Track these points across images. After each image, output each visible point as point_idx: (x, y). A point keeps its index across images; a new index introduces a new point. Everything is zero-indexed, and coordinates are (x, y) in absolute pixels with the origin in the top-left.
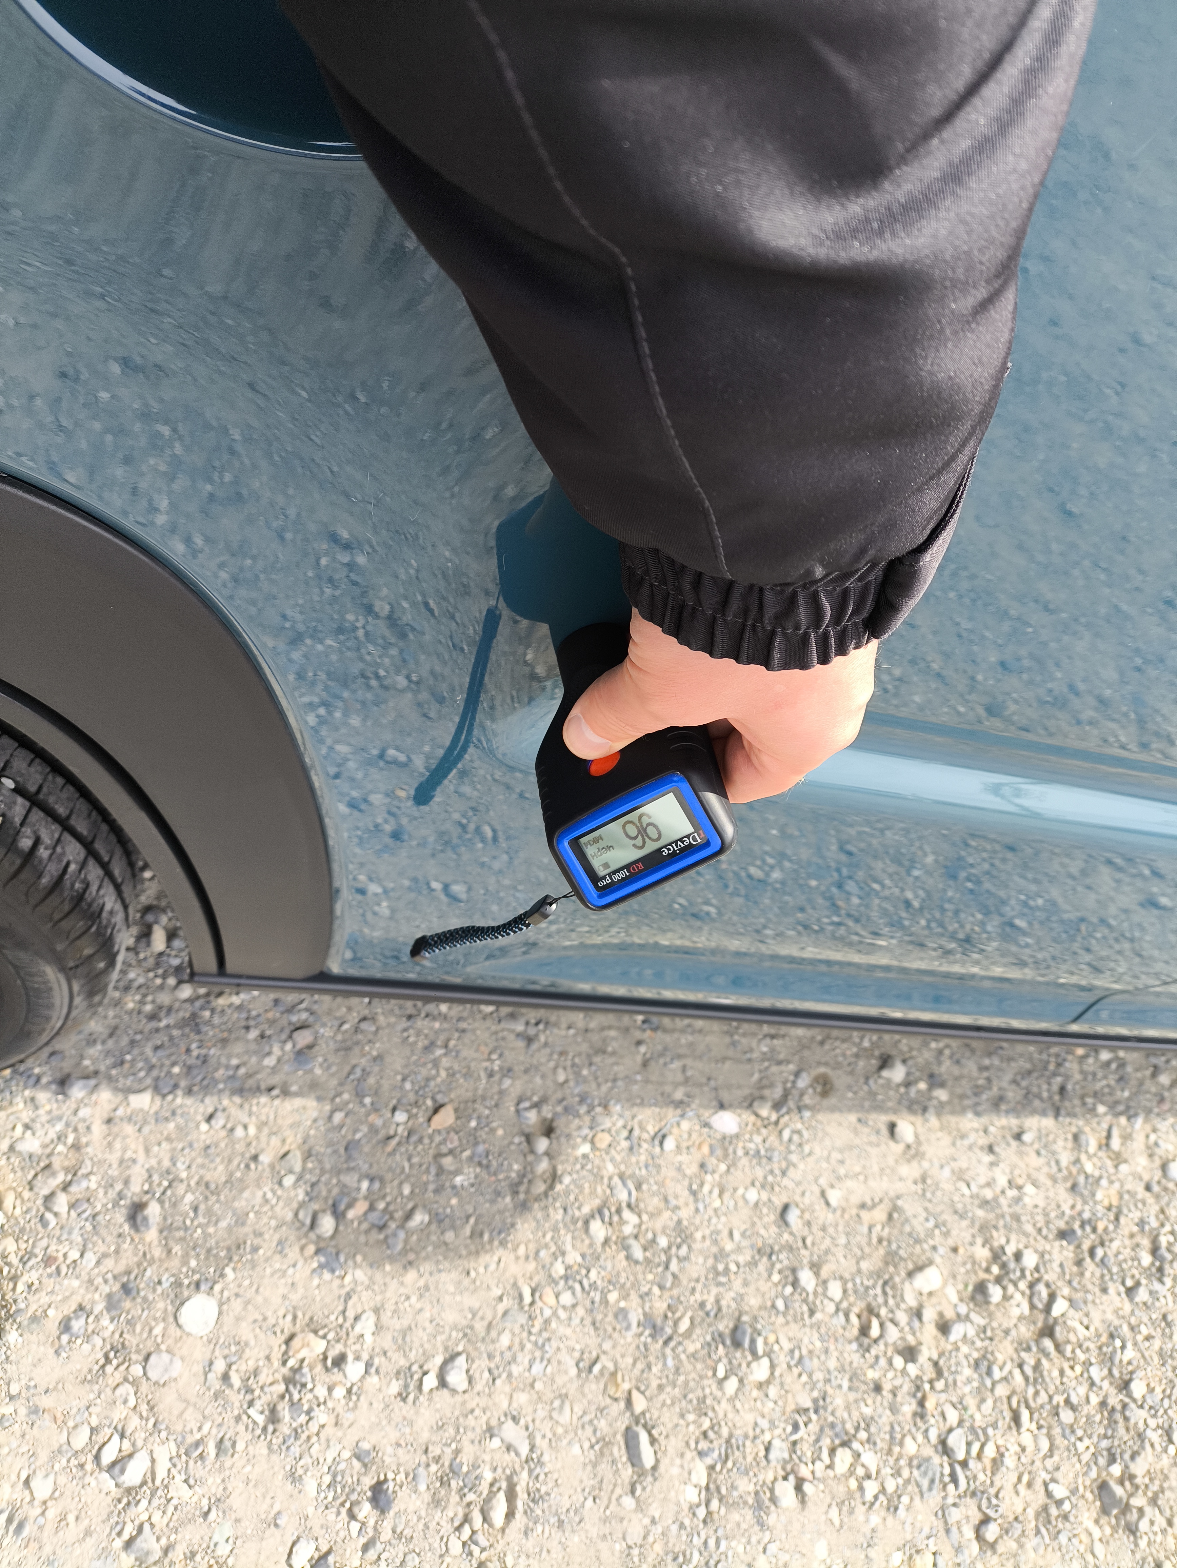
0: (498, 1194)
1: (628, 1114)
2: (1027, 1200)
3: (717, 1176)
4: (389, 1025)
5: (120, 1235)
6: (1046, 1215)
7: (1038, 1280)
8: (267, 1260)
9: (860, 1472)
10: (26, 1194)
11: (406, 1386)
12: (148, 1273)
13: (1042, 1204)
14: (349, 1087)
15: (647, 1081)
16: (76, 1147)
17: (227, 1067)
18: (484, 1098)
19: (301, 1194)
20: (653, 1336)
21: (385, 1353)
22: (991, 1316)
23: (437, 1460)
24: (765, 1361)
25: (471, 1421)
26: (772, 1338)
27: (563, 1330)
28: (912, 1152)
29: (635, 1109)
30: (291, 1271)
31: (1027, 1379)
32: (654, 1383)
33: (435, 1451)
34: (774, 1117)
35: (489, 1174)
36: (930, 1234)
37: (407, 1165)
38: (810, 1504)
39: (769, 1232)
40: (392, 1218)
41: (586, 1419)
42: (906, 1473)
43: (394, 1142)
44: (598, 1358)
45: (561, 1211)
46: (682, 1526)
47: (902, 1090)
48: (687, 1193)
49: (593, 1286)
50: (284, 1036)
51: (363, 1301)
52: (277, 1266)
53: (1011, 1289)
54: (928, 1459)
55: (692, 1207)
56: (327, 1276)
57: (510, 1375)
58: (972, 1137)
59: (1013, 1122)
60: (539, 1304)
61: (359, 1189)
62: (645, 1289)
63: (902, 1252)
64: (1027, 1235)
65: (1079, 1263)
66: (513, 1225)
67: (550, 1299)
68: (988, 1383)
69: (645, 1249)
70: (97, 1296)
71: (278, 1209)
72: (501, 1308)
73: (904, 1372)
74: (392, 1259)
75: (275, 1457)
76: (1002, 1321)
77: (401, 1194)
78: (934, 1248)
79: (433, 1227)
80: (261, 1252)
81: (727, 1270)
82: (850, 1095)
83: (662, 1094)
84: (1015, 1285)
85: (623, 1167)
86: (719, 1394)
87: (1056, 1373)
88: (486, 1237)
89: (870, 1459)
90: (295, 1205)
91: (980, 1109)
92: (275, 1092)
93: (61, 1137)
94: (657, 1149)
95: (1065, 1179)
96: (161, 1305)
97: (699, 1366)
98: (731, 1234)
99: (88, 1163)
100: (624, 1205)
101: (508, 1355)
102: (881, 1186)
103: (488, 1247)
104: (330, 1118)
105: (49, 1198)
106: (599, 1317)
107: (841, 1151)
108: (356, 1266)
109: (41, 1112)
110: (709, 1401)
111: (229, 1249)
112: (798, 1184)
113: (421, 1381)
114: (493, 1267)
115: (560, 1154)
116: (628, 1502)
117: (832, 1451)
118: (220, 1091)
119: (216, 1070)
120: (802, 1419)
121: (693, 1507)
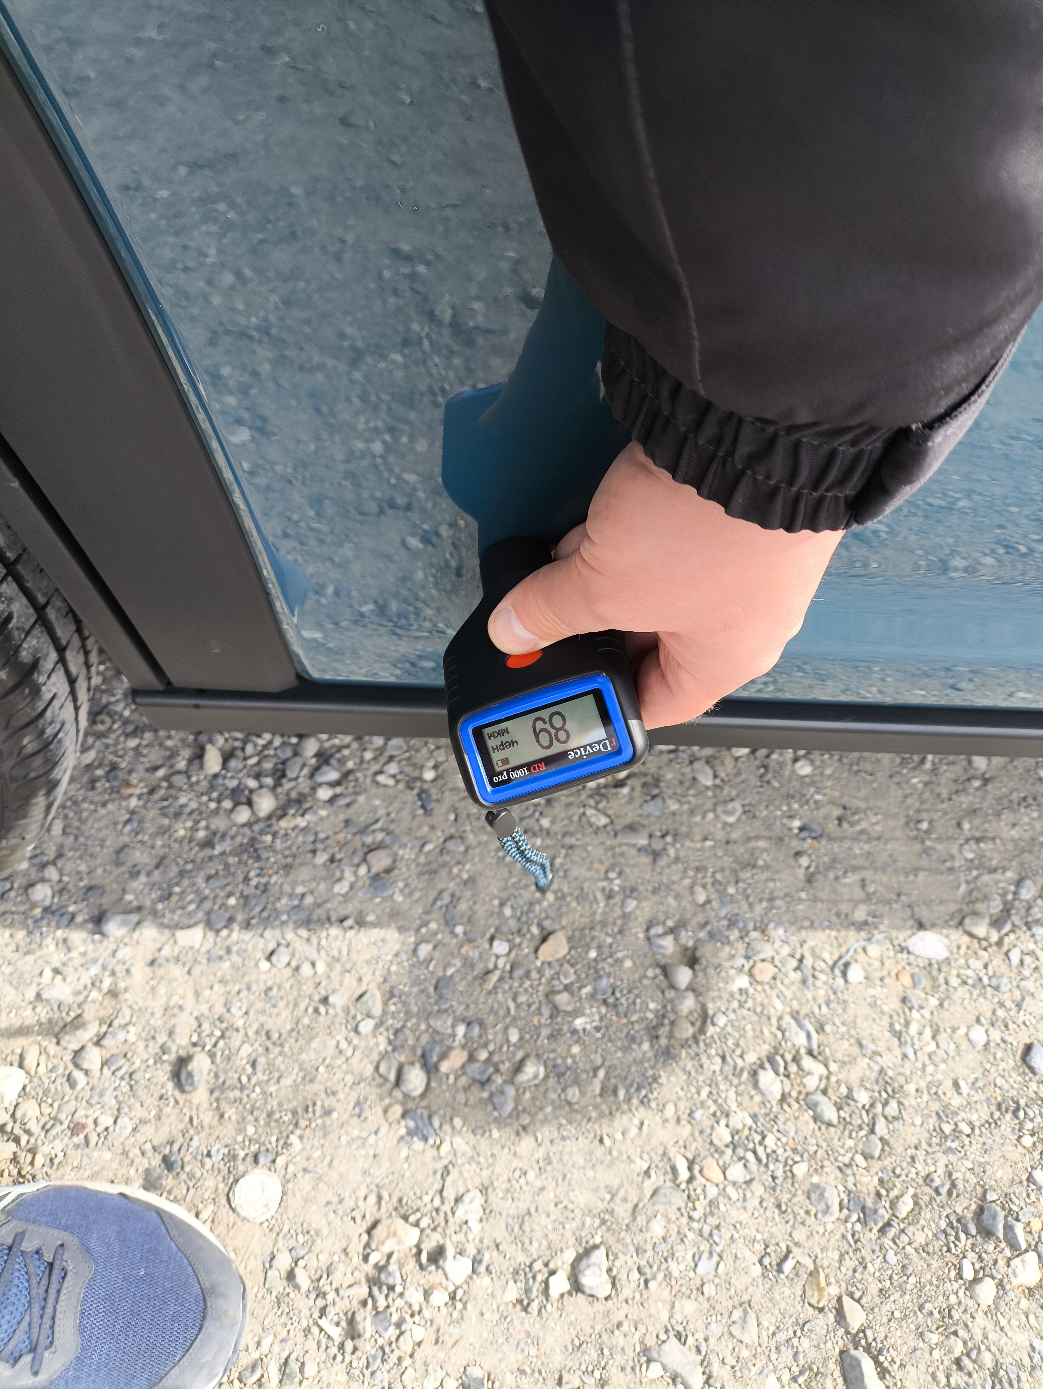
0: (632, 1039)
1: (794, 939)
3: (926, 1013)
4: (479, 843)
5: (161, 1097)
8: (342, 1125)
10: (53, 1049)
11: (527, 1291)
12: (195, 1143)
14: (436, 915)
15: (815, 900)
16: (113, 993)
17: (291, 896)
18: (604, 924)
19: (382, 1044)
20: (863, 1221)
21: (497, 1246)
25: (619, 1339)
27: (736, 1215)
29: (804, 933)
30: (372, 1139)
32: (874, 1288)
34: (995, 937)
35: (618, 1014)
37: (512, 1005)
39: (1009, 1082)
40: (497, 1070)
41: (782, 1337)
43: (495, 977)
44: (789, 1251)
45: (719, 1060)
48: (888, 1034)
49: (772, 1156)
50: (356, 860)
51: (466, 1177)
52: (356, 1133)
55: (897, 1052)
56: (418, 1144)
57: (668, 1275)
60: (700, 1180)
61: (454, 1035)
62: (844, 1159)
66: (655, 1079)
67: (715, 1174)
69: (839, 1107)
70: (132, 1172)
71: (354, 1061)
72: (649, 1186)
74: (500, 1122)
77: (507, 1041)
79: (552, 1082)
80: (335, 1115)
81: (956, 1132)
83: (838, 915)
85: (795, 1005)
86: (970, 1304)
88: (621, 1093)
90: (375, 1057)
92: (348, 923)
93: (95, 983)
94: (840, 981)
96: (210, 1183)
97: (936, 1263)
98: (956, 1085)
99: (127, 1012)
100: (803, 1051)
101: (663, 1247)
103: (625, 1107)
104: (415, 951)
105: (79, 1054)
106: (785, 1197)
108: (454, 1131)
109: (74, 954)
110: (958, 1315)
111: (294, 1113)
113: (546, 1282)
114: (634, 1132)
115: (708, 990)
118: (283, 923)
119: (279, 899)
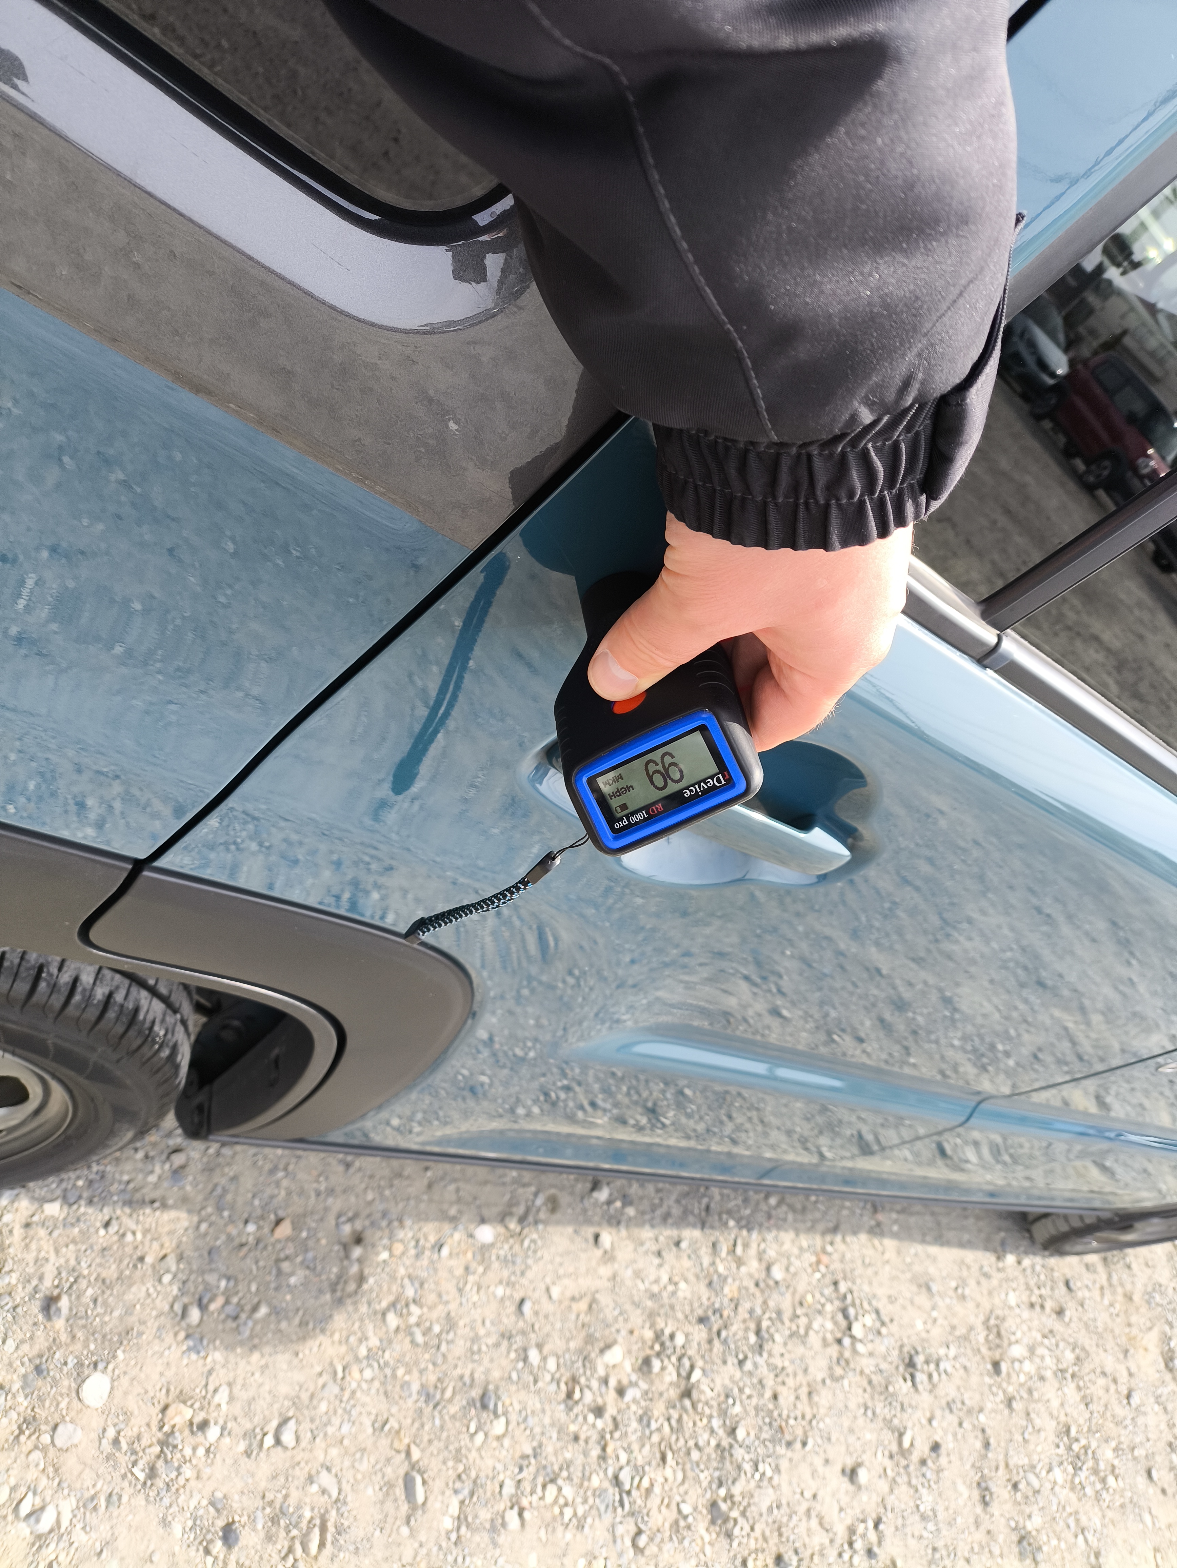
0: (320, 1291)
1: (416, 1227)
2: (680, 1294)
3: (476, 1277)
4: (243, 1150)
5: (35, 1324)
6: (692, 1305)
7: (684, 1355)
8: (148, 1343)
9: (561, 1501)
11: (250, 1445)
12: (57, 1356)
13: (689, 1296)
14: (211, 1202)
15: (430, 1200)
17: (120, 1182)
18: (312, 1213)
19: (175, 1290)
20: (426, 1402)
21: (236, 1419)
22: (652, 1383)
23: (271, 1503)
24: (503, 1420)
25: (297, 1471)
26: (507, 1402)
27: (365, 1399)
28: (608, 1257)
29: (421, 1224)
30: (167, 1353)
31: (672, 1429)
32: (426, 1438)
33: (270, 1496)
34: (518, 1229)
35: (315, 1275)
36: (616, 1319)
37: (254, 1268)
38: (527, 1527)
39: (509, 1321)
40: (242, 1310)
41: (378, 1467)
42: (591, 1501)
43: (245, 1249)
44: (388, 1420)
45: (366, 1305)
46: (440, 1548)
47: (605, 1207)
48: (455, 1290)
49: (386, 1364)
50: (163, 1158)
51: (220, 1377)
52: (156, 1348)
53: (666, 1361)
54: (606, 1490)
55: (458, 1301)
56: (194, 1356)
57: (325, 1435)
58: (648, 1245)
59: (675, 1233)
60: (348, 1378)
61: (218, 1287)
62: (423, 1366)
63: (597, 1334)
64: (678, 1320)
65: (710, 1341)
66: (331, 1316)
67: (356, 1374)
68: (647, 1432)
69: (424, 1334)
70: (15, 1377)
71: (158, 1302)
72: (321, 1381)
73: (594, 1426)
74: (241, 1343)
75: (150, 1507)
76: (660, 1386)
77: (249, 1290)
78: (618, 1331)
79: (273, 1317)
80: (144, 1337)
81: (480, 1350)
82: (570, 1211)
83: (441, 1211)
84: (669, 1357)
85: (411, 1270)
86: (470, 1445)
87: (691, 1424)
88: (311, 1326)
89: (568, 1491)
90: (170, 1299)
91: (654, 1222)
92: (156, 1205)
94: (436, 1256)
95: (705, 1277)
96: (66, 1383)
97: (458, 1424)
98: (483, 1322)
100: (411, 1300)
101: (325, 1419)
102: (586, 1283)
103: (312, 1334)
104: (197, 1227)
106: (389, 1388)
107: (561, 1255)
108: (215, 1349)
110: (464, 1451)
111: (120, 1335)
112: (531, 1282)
113: (261, 1440)
114: (315, 1349)
115: (367, 1260)
116: (405, 1531)
117: (544, 1487)
118: (115, 1202)
119: (112, 1184)
120: (525, 1463)
121: (448, 1533)
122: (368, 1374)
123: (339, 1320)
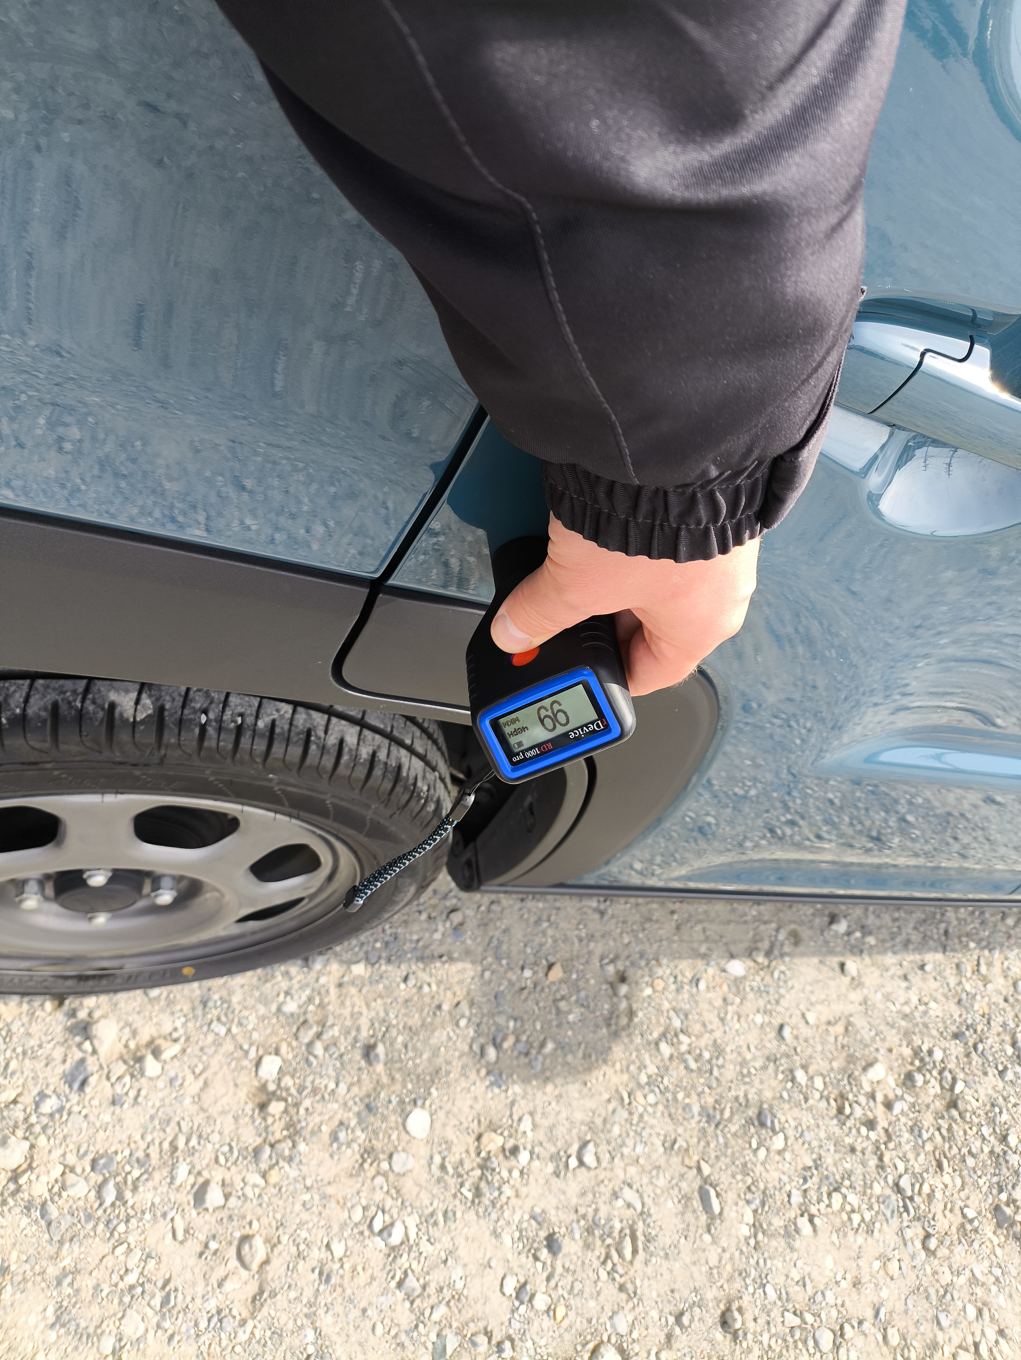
0: (597, 1026)
1: (672, 965)
2: (931, 1013)
3: (735, 1007)
4: (510, 906)
5: (360, 1069)
6: (944, 1022)
7: (944, 1069)
8: (456, 1081)
9: (848, 1208)
10: (294, 1043)
11: (558, 1166)
12: (382, 1095)
13: (941, 1015)
14: (490, 952)
15: (681, 940)
16: (321, 1006)
17: (411, 942)
18: (578, 957)
19: (471, 1032)
20: (708, 1122)
21: (541, 1144)
22: (917, 1096)
23: (584, 1217)
24: (781, 1135)
25: (602, 1188)
26: (783, 1120)
27: (652, 1121)
28: (856, 983)
29: (676, 962)
30: (473, 1088)
31: (943, 1138)
32: (713, 1155)
33: (582, 1211)
34: (766, 962)
35: (589, 1012)
36: (873, 1040)
37: (536, 1008)
38: (819, 1232)
39: (772, 1045)
40: (532, 1047)
41: (674, 1182)
42: (876, 1207)
43: (526, 992)
44: (676, 1139)
45: (640, 1037)
46: (742, 1252)
47: (846, 938)
48: (717, 1019)
49: (666, 1088)
50: (444, 917)
51: (522, 1107)
52: (463, 1085)
53: (928, 1075)
54: (889, 1197)
55: (722, 1029)
56: (496, 1090)
57: (622, 1155)
58: (893, 970)
59: (917, 957)
60: (634, 1103)
61: (508, 1027)
62: (700, 1089)
63: (857, 1054)
64: (933, 1037)
65: (968, 1055)
66: (610, 1048)
67: (641, 1099)
68: (920, 1142)
69: (696, 1061)
70: (351, 1115)
71: (458, 1043)
72: (611, 1107)
73: (868, 1137)
74: (536, 1076)
75: (482, 1221)
76: (925, 1099)
77: (535, 1029)
78: (877, 1050)
79: (559, 1052)
80: (452, 1075)
81: (749, 1072)
82: (812, 944)
83: (692, 950)
84: (930, 1073)
85: (674, 1003)
86: (754, 1159)
87: (961, 1133)
88: (593, 1057)
89: (853, 1199)
90: (469, 1041)
91: (896, 949)
92: (444, 958)
93: (310, 1000)
94: (694, 990)
95: (954, 996)
96: (393, 1118)
97: (740, 1141)
98: (749, 1048)
99: (331, 1017)
100: (679, 1030)
101: (619, 1141)
102: (839, 1008)
103: (596, 1065)
104: (482, 975)
105: (310, 1045)
106: (673, 1111)
107: (811, 984)
108: (514, 1082)
109: (295, 981)
110: (749, 1165)
111: (431, 1075)
112: (787, 1009)
113: (567, 1162)
114: (601, 1078)
115: (633, 996)
116: (707, 1238)
117: (829, 1195)
118: (410, 959)
119: (404, 944)
120: (809, 1174)
121: (747, 1239)
122: (651, 1098)
123: (618, 1051)
